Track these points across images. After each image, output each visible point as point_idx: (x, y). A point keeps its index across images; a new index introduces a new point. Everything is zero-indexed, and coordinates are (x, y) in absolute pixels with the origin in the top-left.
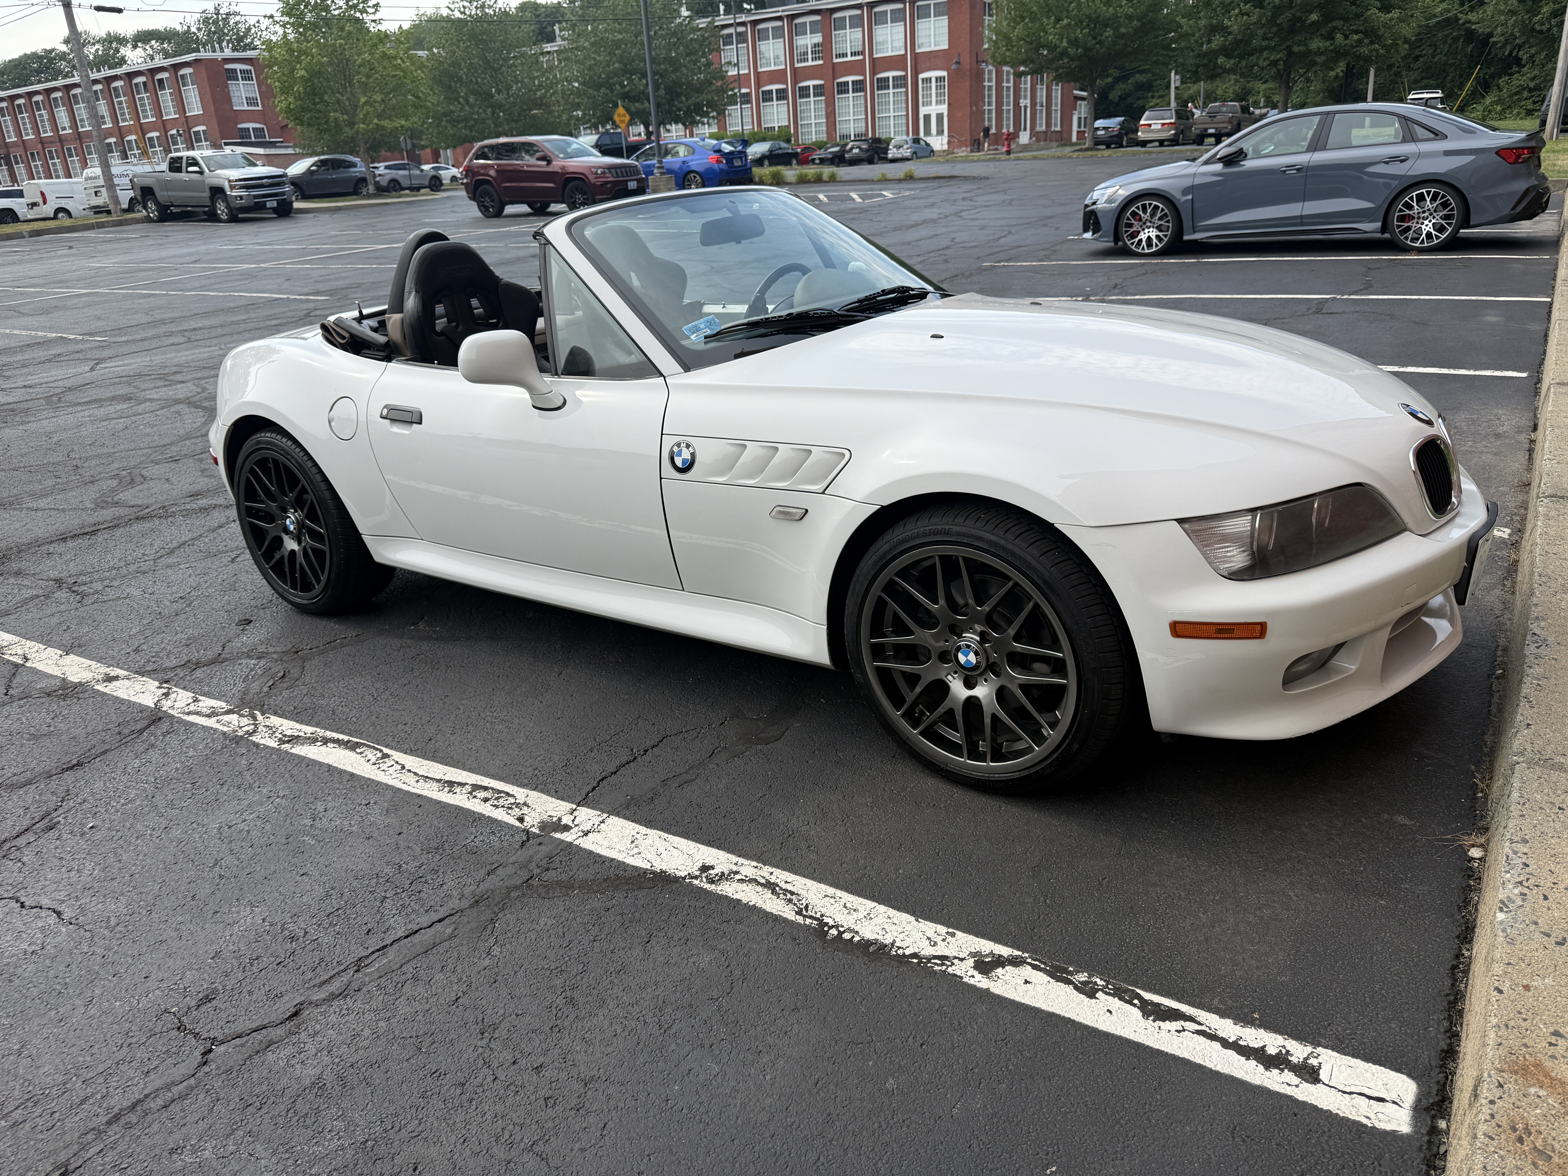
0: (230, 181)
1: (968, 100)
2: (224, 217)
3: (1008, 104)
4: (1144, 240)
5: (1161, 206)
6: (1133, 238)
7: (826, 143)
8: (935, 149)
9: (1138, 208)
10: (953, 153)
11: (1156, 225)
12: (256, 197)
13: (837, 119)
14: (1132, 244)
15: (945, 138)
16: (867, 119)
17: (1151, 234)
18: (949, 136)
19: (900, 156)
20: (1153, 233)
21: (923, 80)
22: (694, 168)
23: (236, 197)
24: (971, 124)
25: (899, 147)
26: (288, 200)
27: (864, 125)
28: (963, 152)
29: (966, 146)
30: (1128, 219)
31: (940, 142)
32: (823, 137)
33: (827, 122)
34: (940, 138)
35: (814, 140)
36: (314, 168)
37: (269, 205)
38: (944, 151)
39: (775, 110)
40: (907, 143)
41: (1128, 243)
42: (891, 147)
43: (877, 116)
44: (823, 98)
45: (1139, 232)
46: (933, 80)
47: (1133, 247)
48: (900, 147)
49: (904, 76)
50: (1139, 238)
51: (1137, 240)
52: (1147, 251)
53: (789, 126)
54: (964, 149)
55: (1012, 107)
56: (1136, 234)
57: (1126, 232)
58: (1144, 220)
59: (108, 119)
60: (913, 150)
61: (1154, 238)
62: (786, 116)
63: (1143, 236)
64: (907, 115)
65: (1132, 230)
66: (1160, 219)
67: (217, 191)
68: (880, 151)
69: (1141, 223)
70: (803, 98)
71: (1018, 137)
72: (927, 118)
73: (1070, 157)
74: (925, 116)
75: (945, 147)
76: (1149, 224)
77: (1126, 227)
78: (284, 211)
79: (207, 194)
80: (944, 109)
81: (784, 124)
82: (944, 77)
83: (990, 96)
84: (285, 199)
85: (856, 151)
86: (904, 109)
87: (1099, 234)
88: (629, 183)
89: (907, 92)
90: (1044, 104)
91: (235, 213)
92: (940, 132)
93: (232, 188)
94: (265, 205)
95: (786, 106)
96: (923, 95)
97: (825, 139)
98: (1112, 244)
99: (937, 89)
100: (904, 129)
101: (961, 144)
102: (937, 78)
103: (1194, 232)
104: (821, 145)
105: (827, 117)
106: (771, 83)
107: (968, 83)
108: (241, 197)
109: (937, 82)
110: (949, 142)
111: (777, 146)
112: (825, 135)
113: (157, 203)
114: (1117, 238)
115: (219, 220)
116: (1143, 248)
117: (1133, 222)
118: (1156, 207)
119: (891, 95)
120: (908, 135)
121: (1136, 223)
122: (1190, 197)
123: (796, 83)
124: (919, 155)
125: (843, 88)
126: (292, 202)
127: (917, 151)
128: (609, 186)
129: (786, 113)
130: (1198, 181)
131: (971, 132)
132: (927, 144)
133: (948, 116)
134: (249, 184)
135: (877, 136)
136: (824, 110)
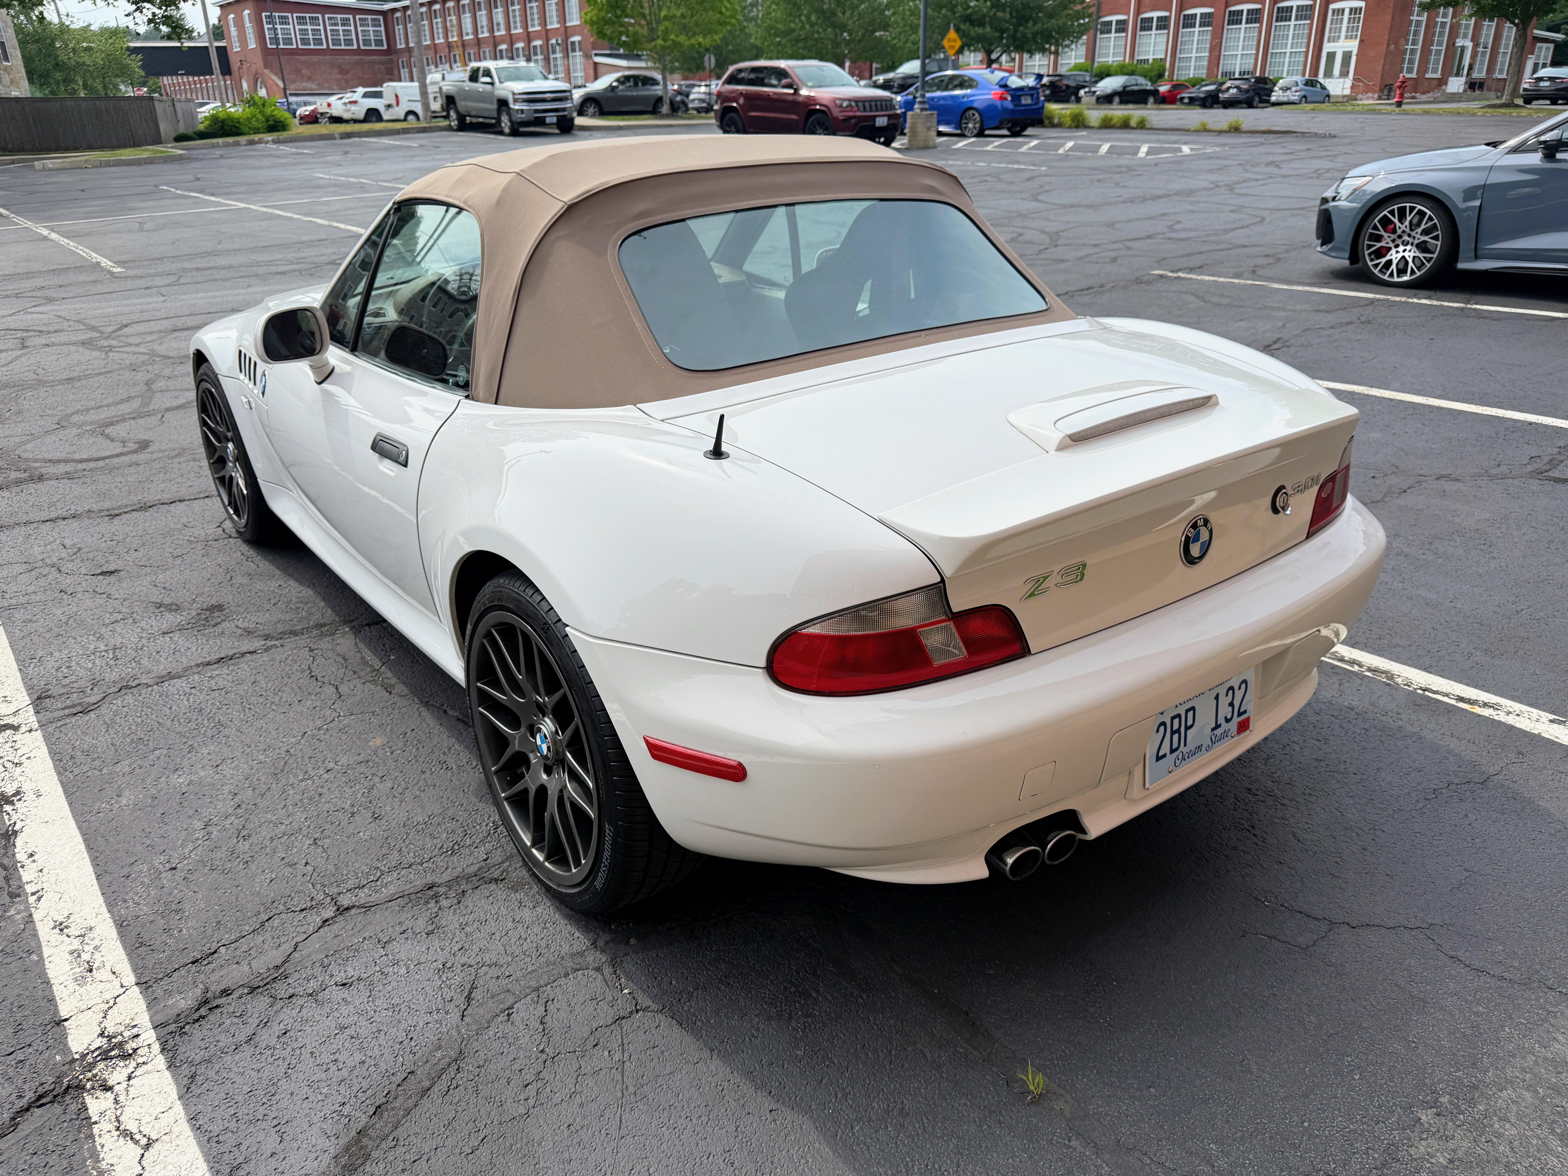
0: (514, 94)
1: (1386, 37)
2: (507, 130)
3: (1440, 44)
4: (1395, 262)
5: (1429, 212)
6: (1378, 258)
7: (1203, 80)
8: (1332, 93)
9: (1392, 213)
10: (1356, 100)
11: (1416, 242)
12: (537, 111)
13: (1223, 53)
14: (1376, 266)
15: (1348, 82)
16: (1257, 55)
17: (1406, 254)
18: (1354, 79)
19: (1285, 99)
20: (1410, 253)
21: (1334, 11)
22: (976, 105)
23: (517, 110)
24: (1384, 65)
25: (1285, 89)
26: (569, 117)
27: (1252, 61)
28: (1368, 98)
29: (1374, 92)
30: (1375, 228)
31: (1341, 85)
32: (1203, 73)
33: (1210, 57)
34: (1342, 80)
35: (1191, 76)
36: (615, 84)
37: (548, 120)
38: (1344, 96)
39: (1153, 41)
40: (1297, 85)
41: (1370, 264)
42: (1276, 88)
43: (1270, 51)
44: (1210, 28)
45: (1390, 249)
46: (1347, 12)
47: (1376, 271)
48: (1288, 89)
49: (1311, 5)
50: (1388, 258)
51: (1384, 260)
52: (1396, 279)
53: (1164, 60)
54: (1370, 94)
55: (1444, 48)
56: (1384, 252)
57: (1370, 247)
58: (1399, 232)
59: (502, 27)
60: (1303, 93)
61: (1410, 260)
62: (1164, 48)
63: (1394, 256)
64: (1307, 52)
65: (1379, 245)
66: (1425, 232)
67: (503, 103)
68: (1262, 93)
69: (1394, 236)
70: (1187, 27)
71: (1446, 84)
72: (1331, 56)
73: (1474, 115)
74: (1328, 53)
75: (1347, 92)
76: (1406, 238)
77: (1369, 240)
78: (566, 127)
79: (494, 106)
80: (1353, 46)
81: (1159, 57)
82: (1361, 9)
83: (1416, 33)
84: (565, 116)
85: (1233, 91)
86: (1304, 45)
87: (1330, 246)
88: (877, 119)
89: (1311, 25)
90: (1490, 46)
91: (516, 126)
92: (1344, 74)
93: (516, 101)
94: (545, 120)
95: (1165, 36)
96: (1331, 28)
97: (1204, 76)
98: (1346, 263)
99: (1349, 22)
100: (1301, 68)
101: (1367, 90)
102: (1351, 10)
103: (1477, 257)
104: (1196, 82)
105: (1211, 50)
106: (1154, 9)
107: (1388, 17)
108: (522, 111)
109: (1350, 14)
110: (1353, 87)
111: (1134, 82)
112: (1205, 71)
113: (457, 112)
114: (1355, 256)
115: (501, 133)
116: (1391, 275)
117: (1382, 232)
118: (1421, 214)
119: (1292, 27)
120: (1304, 75)
121: (1385, 235)
122: (1477, 203)
123: (1181, 10)
124: (1309, 99)
125: (1235, 18)
126: (572, 119)
127: (1308, 94)
128: (853, 121)
129: (1164, 44)
130: (1495, 178)
131: (1382, 75)
132: (1323, 88)
133: (1357, 55)
134: (532, 98)
135: (1266, 75)
136: (1208, 42)
